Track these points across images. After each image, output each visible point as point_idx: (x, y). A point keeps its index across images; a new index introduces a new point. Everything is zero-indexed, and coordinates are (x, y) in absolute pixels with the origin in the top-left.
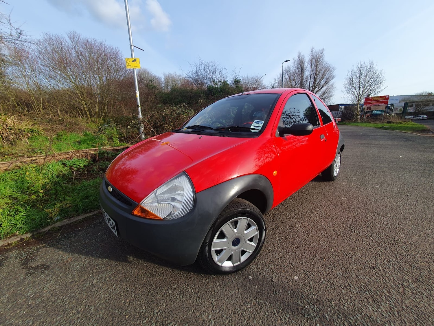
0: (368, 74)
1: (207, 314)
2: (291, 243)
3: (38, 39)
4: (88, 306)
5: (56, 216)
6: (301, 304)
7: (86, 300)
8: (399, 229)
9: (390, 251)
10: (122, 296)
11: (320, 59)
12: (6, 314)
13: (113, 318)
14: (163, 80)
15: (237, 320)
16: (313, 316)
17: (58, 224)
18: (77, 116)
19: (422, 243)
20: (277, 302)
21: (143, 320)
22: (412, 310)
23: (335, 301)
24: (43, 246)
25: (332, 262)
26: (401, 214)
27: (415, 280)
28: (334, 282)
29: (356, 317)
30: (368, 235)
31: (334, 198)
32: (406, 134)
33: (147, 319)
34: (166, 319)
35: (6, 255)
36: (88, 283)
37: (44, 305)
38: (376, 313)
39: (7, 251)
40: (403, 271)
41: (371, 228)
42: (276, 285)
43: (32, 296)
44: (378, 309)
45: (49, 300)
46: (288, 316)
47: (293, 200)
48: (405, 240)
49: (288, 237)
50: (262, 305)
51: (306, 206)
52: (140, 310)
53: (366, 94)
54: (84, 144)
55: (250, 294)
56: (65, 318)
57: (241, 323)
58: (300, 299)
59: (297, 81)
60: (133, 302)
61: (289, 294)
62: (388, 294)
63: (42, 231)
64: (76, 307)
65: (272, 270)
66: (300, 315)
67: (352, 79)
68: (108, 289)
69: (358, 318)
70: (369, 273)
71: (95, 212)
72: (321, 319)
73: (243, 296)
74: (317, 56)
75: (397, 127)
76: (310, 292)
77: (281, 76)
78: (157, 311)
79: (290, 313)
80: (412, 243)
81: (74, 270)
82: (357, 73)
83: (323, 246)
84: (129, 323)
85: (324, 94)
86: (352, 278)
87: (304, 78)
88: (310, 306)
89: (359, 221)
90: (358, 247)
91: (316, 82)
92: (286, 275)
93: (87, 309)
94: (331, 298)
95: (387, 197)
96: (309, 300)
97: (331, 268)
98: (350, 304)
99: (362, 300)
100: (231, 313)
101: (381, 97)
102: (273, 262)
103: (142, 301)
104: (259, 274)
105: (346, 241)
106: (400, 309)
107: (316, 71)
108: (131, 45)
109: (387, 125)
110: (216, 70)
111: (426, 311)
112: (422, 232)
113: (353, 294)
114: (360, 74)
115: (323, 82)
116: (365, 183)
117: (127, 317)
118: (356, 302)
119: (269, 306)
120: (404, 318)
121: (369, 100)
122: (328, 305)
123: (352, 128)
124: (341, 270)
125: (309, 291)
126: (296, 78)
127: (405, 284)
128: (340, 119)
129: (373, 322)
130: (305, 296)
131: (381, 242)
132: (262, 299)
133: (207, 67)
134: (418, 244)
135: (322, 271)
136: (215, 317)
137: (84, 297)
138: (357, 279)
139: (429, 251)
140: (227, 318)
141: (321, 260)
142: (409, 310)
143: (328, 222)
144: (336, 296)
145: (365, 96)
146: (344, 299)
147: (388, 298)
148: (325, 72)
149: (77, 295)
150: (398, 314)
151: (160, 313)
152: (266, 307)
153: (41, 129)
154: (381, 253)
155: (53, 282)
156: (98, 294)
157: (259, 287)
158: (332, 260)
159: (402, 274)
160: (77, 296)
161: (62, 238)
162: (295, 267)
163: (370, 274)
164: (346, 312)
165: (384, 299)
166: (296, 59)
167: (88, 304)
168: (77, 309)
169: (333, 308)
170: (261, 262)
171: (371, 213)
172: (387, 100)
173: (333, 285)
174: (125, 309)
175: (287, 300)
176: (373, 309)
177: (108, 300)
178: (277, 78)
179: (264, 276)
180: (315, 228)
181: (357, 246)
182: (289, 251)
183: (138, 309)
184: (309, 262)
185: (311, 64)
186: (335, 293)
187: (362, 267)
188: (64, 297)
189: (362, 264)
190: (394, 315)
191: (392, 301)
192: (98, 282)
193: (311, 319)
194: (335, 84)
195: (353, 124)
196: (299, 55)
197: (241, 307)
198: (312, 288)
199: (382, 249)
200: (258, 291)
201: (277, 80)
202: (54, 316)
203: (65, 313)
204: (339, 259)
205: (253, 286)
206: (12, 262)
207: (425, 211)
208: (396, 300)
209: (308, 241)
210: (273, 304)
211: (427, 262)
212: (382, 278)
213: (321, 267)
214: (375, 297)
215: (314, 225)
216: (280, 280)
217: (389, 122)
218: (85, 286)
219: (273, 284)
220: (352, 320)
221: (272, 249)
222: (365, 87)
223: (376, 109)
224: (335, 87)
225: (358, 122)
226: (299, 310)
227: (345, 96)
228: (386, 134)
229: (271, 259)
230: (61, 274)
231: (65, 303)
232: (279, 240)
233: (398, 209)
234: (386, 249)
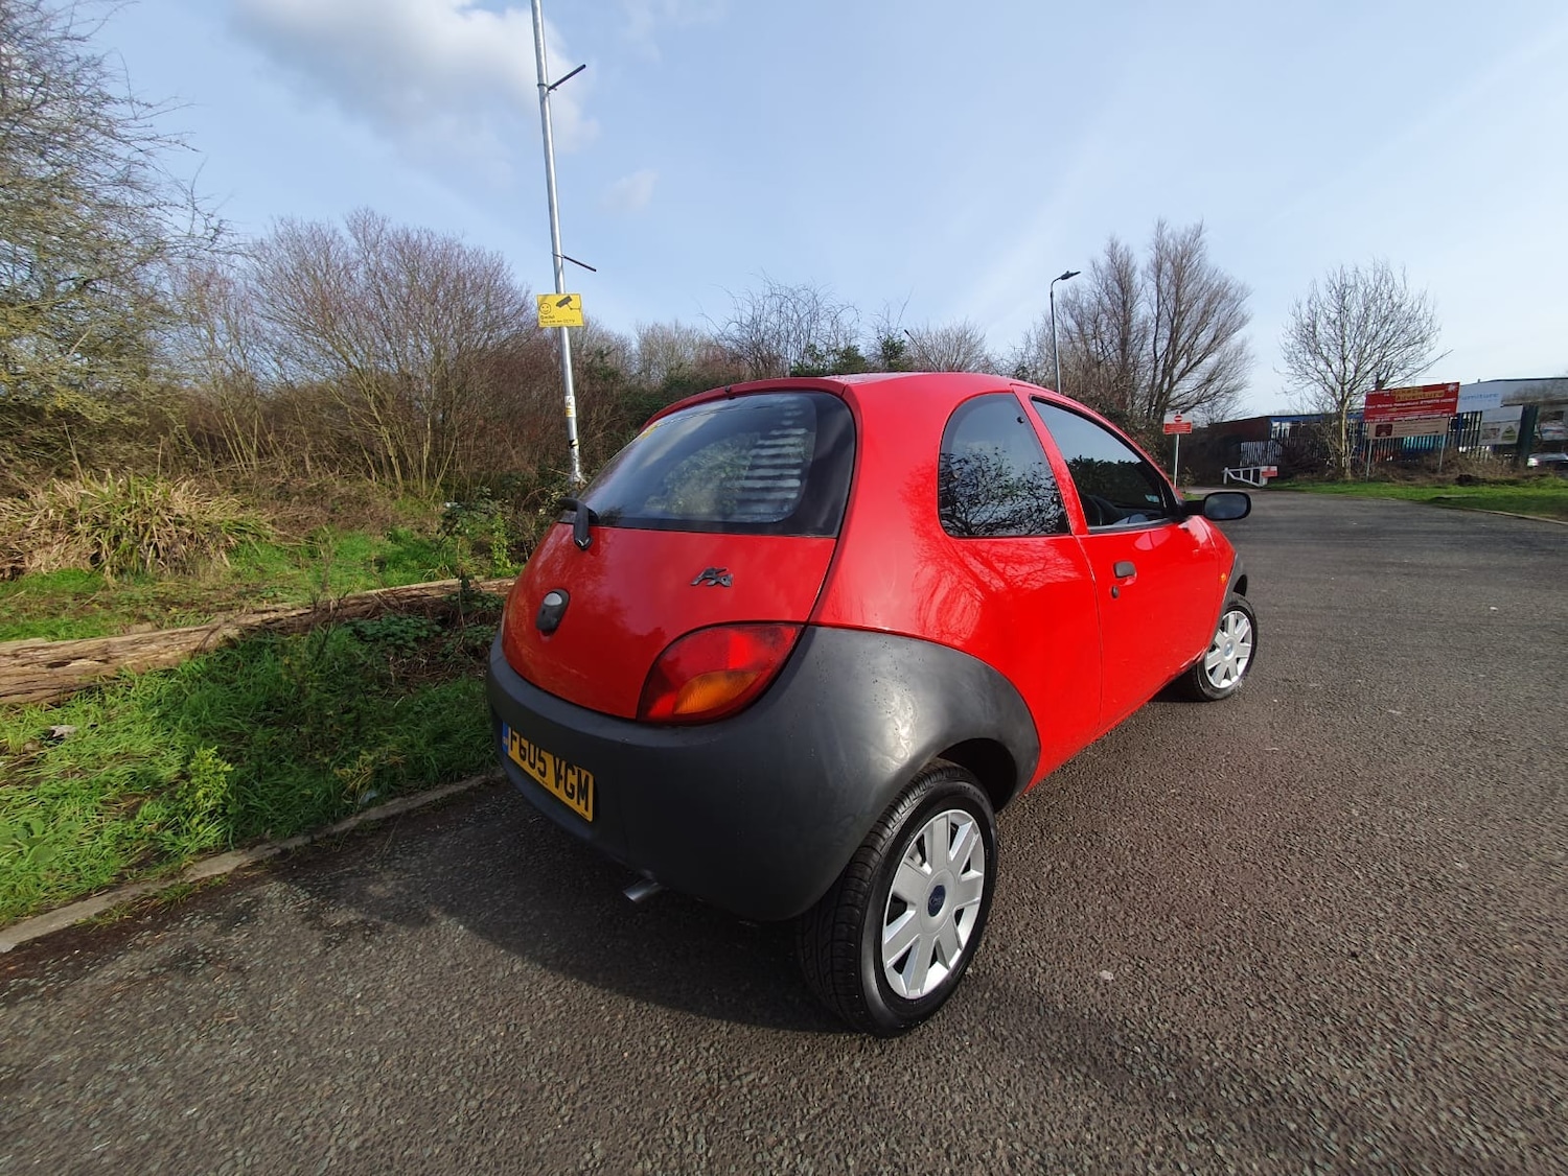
0: (1374, 309)
1: (846, 1058)
2: (1092, 880)
3: (258, 238)
4: (513, 1026)
5: (366, 787)
6: (1121, 1043)
7: (506, 1012)
8: (1454, 845)
9: (1415, 910)
10: (602, 1005)
11: (1188, 261)
12: (307, 1034)
13: (588, 1055)
14: (635, 346)
15: (934, 1073)
16: (1157, 1072)
17: (374, 813)
18: (362, 475)
19: (1525, 889)
20: (1049, 1035)
21: (671, 1063)
22: (1462, 1068)
23: (1224, 1040)
24: (347, 872)
25: (1221, 934)
26: (1468, 802)
27: (1484, 992)
28: (1225, 989)
29: (1287, 1079)
30: (1347, 863)
31: (1236, 747)
32: (1528, 526)
33: (681, 1062)
34: (735, 1064)
35: (256, 891)
36: (500, 969)
37: (395, 1018)
38: (1348, 1072)
39: (254, 882)
40: (1451, 966)
41: (1358, 842)
42: (1045, 991)
43: (359, 996)
44: (1354, 1063)
45: (406, 1009)
46: (1084, 1069)
47: (1100, 753)
48: (1470, 880)
49: (1083, 864)
50: (1006, 1040)
51: (1142, 773)
52: (658, 1041)
53: (1371, 378)
54: (395, 567)
55: (969, 1013)
56: (460, 1051)
57: (947, 1081)
58: (1120, 1030)
59: (1106, 338)
60: (634, 1021)
61: (1087, 1017)
62: (1391, 1026)
63: (335, 830)
64: (481, 1027)
65: (1033, 952)
66: (1120, 1069)
67: (1314, 327)
68: (559, 986)
69: (1293, 1082)
70: (1337, 969)
71: (475, 781)
72: (1181, 1081)
73: (948, 1018)
74: (1180, 248)
75: (1494, 498)
76: (1150, 1015)
77: (1047, 323)
78: (707, 1045)
79: (1088, 1063)
80: (1492, 887)
81: (453, 935)
82: (1330, 307)
83: (1195, 891)
84: (634, 1071)
85: (1209, 381)
86: (1281, 980)
87: (1135, 329)
88: (1149, 1047)
89: (1320, 819)
90: (1308, 897)
91: (1177, 339)
92: (1077, 967)
93: (513, 1033)
94: (1212, 1031)
95: (1424, 747)
96: (1145, 1031)
97: (1218, 952)
98: (1271, 1047)
99: (1309, 1038)
100: (917, 1057)
101: (1426, 388)
102: (1036, 932)
103: (659, 1019)
104: (992, 963)
105: (1272, 878)
106: (1425, 1064)
107: (1178, 300)
108: (555, 255)
109: (1457, 492)
110: (821, 311)
111: (1505, 1073)
112: (1531, 856)
113: (1283, 1021)
114: (1343, 310)
115: (1204, 339)
116: (1352, 700)
117: (626, 1054)
118: (1292, 1043)
119: (1025, 1044)
120: (1431, 1086)
121: (1381, 398)
122: (1203, 1047)
123: (1323, 502)
124: (1250, 958)
125: (1146, 1010)
126: (1103, 328)
127: (1450, 1001)
128: (1275, 469)
129: (1336, 1093)
130: (1133, 1024)
131: (1388, 882)
132: (1003, 1026)
133: (790, 305)
134: (1512, 892)
135: (1189, 960)
136: (872, 1065)
137: (498, 1003)
138: (1297, 984)
139: (1545, 912)
140: (905, 1069)
141: (1186, 930)
142: (1451, 1067)
143: (1214, 821)
144: (1230, 1026)
145: (1369, 384)
146: (1253, 1034)
147: (1391, 1035)
148: (1210, 302)
149: (476, 998)
150: (1416, 1075)
151: (716, 1050)
152: (1017, 1047)
153: (264, 520)
154: (1381, 915)
155: (402, 965)
156: (533, 997)
157: (995, 994)
158: (1222, 931)
159: (1446, 975)
160: (477, 1001)
161: (393, 851)
162: (1104, 946)
163: (1342, 972)
164: (1256, 1067)
165: (1377, 1038)
166: (1103, 261)
167: (513, 1021)
168: (486, 1031)
169: (1218, 1055)
170: (1000, 931)
171: (1362, 797)
172: (1452, 400)
173: (1223, 996)
174: (616, 1037)
175: (1078, 1029)
176: (1340, 1060)
177: (564, 1014)
178: (1032, 331)
179: (1010, 967)
180: (1170, 838)
181: (1307, 893)
182: (1085, 901)
183: (653, 1038)
184: (1149, 934)
185: (1158, 276)
186: (1227, 1017)
187: (1315, 953)
188: (445, 1002)
189: (1318, 943)
190: (1403, 1079)
191: (1402, 1044)
192: (527, 968)
193: (1150, 1081)
194: (1249, 345)
195: (1325, 487)
196: (1114, 246)
197: (944, 1043)
198: (1155, 1002)
199: (1388, 903)
200: (993, 1004)
201: (1033, 336)
202: (429, 1045)
203: (456, 1040)
204: (1244, 928)
205: (975, 992)
206: (276, 912)
207: (1553, 793)
208: (1416, 1042)
209: (1147, 875)
210: (1039, 1040)
211: (1532, 943)
212: (1377, 983)
213: (1187, 949)
214: (1351, 1031)
215: (1166, 830)
216: (1058, 981)
217: (1464, 480)
218: (494, 979)
219: (1035, 989)
220: (1274, 1086)
221: (1030, 897)
222: (1365, 355)
223: (1413, 431)
224: (1251, 354)
225: (1345, 482)
226: (1116, 1057)
227: (1289, 387)
228: (1449, 526)
229: (1028, 924)
230: (420, 947)
231: (449, 1017)
232: (1053, 870)
233: (1458, 786)
234: (1400, 905)
